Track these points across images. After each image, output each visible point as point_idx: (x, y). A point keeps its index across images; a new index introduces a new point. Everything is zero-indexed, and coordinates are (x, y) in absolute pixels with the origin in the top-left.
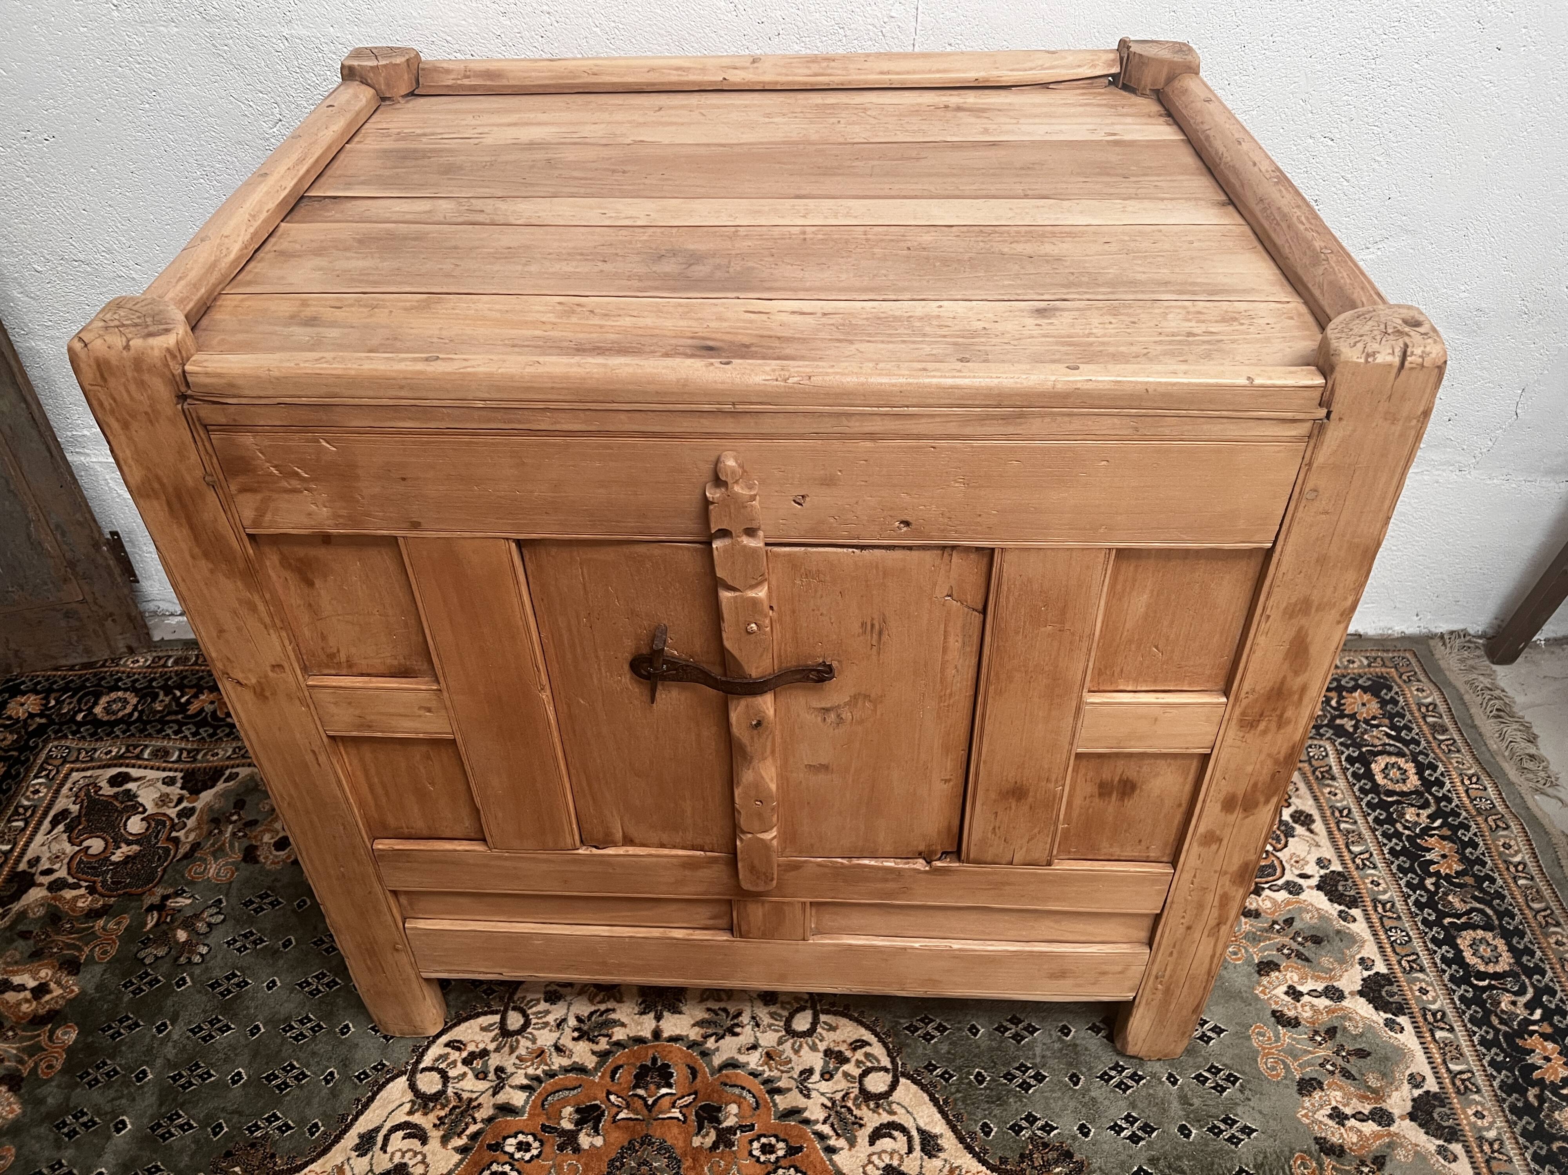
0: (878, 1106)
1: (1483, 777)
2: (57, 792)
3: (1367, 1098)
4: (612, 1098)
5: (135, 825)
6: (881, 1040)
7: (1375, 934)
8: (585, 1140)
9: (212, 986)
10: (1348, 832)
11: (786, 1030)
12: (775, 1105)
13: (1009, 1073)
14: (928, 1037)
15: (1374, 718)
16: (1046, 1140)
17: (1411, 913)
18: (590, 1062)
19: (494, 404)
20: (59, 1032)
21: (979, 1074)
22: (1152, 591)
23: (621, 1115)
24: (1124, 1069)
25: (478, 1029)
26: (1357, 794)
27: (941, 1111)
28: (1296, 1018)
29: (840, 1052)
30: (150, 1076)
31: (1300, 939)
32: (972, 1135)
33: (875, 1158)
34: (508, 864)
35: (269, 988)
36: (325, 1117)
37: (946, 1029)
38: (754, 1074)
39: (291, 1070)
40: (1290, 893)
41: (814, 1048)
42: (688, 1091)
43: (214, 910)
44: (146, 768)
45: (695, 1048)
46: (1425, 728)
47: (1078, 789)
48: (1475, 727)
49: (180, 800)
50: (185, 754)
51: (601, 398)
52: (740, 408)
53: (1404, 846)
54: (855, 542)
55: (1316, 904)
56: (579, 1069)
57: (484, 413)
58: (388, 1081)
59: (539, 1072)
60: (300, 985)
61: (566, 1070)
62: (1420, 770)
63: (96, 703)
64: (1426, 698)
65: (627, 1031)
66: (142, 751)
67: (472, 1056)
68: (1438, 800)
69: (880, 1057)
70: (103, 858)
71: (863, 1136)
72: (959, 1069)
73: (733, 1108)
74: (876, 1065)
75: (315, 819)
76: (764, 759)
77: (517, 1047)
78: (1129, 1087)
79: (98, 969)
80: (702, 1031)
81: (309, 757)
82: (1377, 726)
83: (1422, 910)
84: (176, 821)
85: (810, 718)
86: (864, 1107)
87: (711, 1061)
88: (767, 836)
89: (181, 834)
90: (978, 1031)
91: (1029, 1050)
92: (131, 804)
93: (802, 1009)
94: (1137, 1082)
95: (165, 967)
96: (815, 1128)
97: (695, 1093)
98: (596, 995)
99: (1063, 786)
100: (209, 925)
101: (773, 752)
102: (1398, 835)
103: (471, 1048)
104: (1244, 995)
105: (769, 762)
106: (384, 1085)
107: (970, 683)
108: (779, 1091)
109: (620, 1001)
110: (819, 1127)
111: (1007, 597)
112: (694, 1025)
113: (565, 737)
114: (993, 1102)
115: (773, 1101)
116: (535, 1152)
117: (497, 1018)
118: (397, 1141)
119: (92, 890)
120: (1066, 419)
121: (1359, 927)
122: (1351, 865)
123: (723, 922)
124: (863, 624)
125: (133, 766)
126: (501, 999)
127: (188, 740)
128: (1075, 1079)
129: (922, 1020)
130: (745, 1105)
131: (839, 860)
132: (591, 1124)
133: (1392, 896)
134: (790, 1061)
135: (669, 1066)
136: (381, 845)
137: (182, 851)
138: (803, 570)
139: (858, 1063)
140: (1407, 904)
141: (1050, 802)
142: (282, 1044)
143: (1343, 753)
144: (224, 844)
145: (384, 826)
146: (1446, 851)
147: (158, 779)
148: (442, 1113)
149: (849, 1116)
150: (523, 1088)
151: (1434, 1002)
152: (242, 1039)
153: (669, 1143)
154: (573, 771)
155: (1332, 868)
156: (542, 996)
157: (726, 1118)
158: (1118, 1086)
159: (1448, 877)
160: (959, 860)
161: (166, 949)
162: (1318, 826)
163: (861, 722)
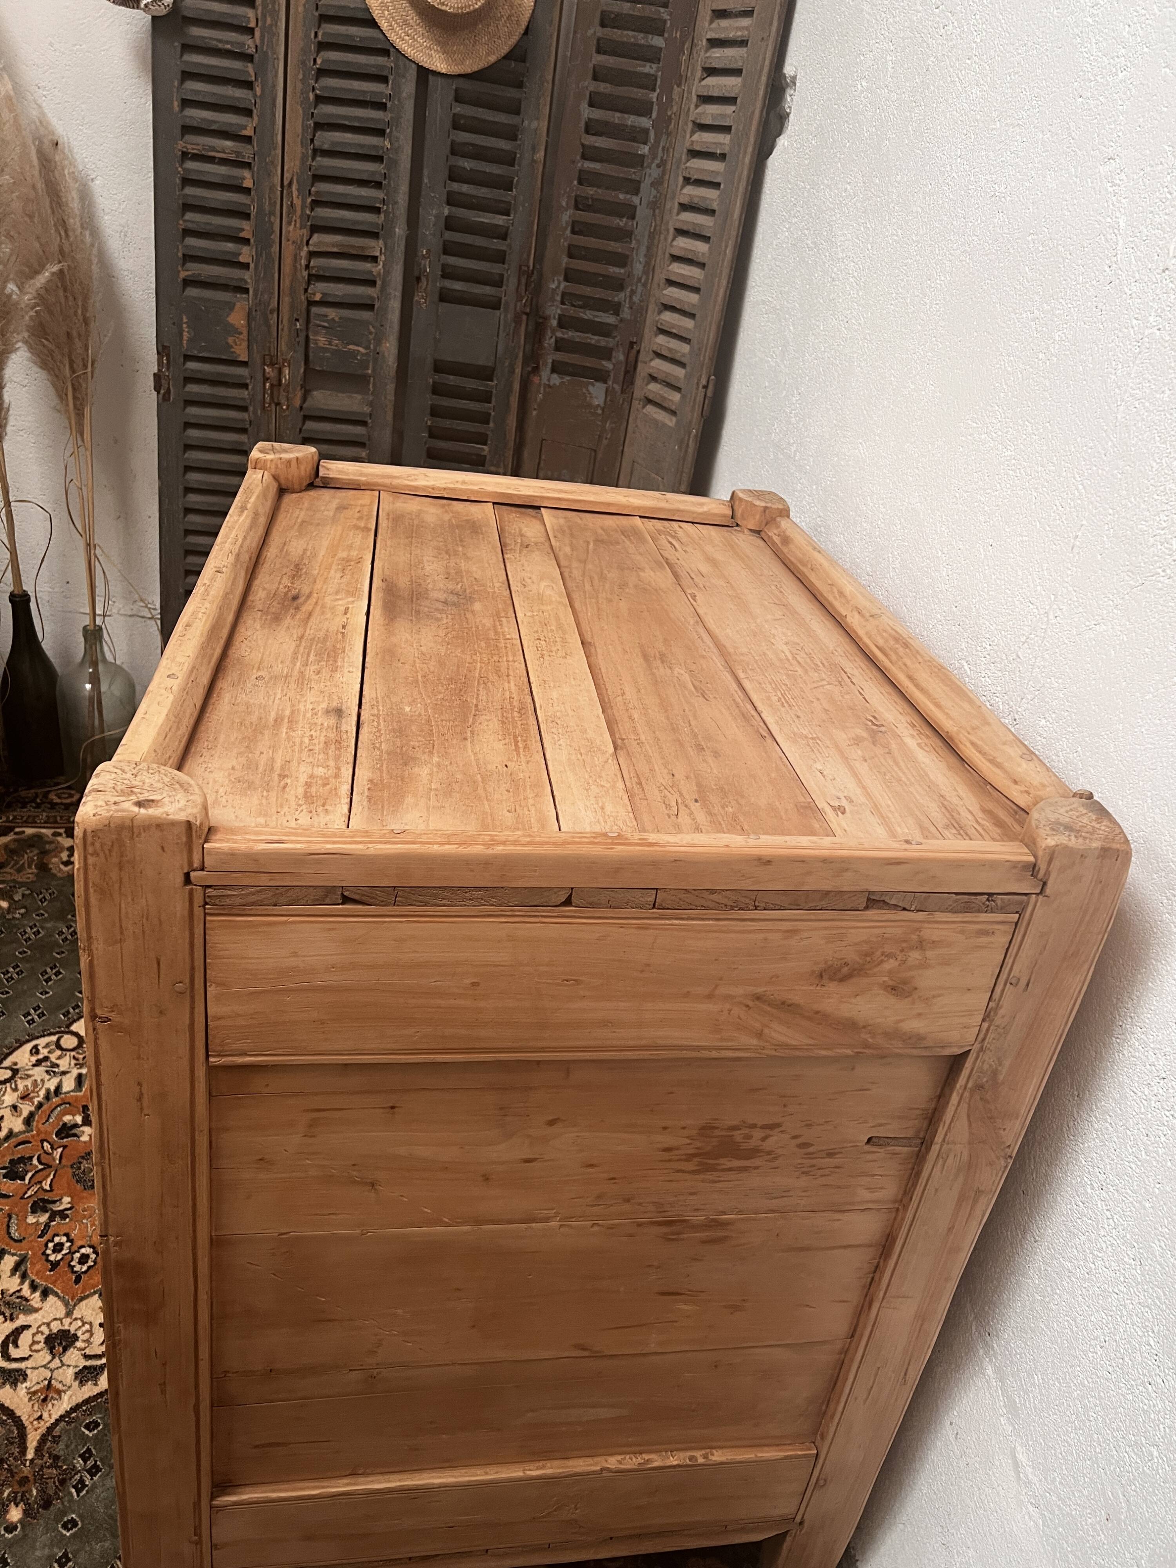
16: (68, 1484)
32: (90, 1412)
33: (86, 1328)
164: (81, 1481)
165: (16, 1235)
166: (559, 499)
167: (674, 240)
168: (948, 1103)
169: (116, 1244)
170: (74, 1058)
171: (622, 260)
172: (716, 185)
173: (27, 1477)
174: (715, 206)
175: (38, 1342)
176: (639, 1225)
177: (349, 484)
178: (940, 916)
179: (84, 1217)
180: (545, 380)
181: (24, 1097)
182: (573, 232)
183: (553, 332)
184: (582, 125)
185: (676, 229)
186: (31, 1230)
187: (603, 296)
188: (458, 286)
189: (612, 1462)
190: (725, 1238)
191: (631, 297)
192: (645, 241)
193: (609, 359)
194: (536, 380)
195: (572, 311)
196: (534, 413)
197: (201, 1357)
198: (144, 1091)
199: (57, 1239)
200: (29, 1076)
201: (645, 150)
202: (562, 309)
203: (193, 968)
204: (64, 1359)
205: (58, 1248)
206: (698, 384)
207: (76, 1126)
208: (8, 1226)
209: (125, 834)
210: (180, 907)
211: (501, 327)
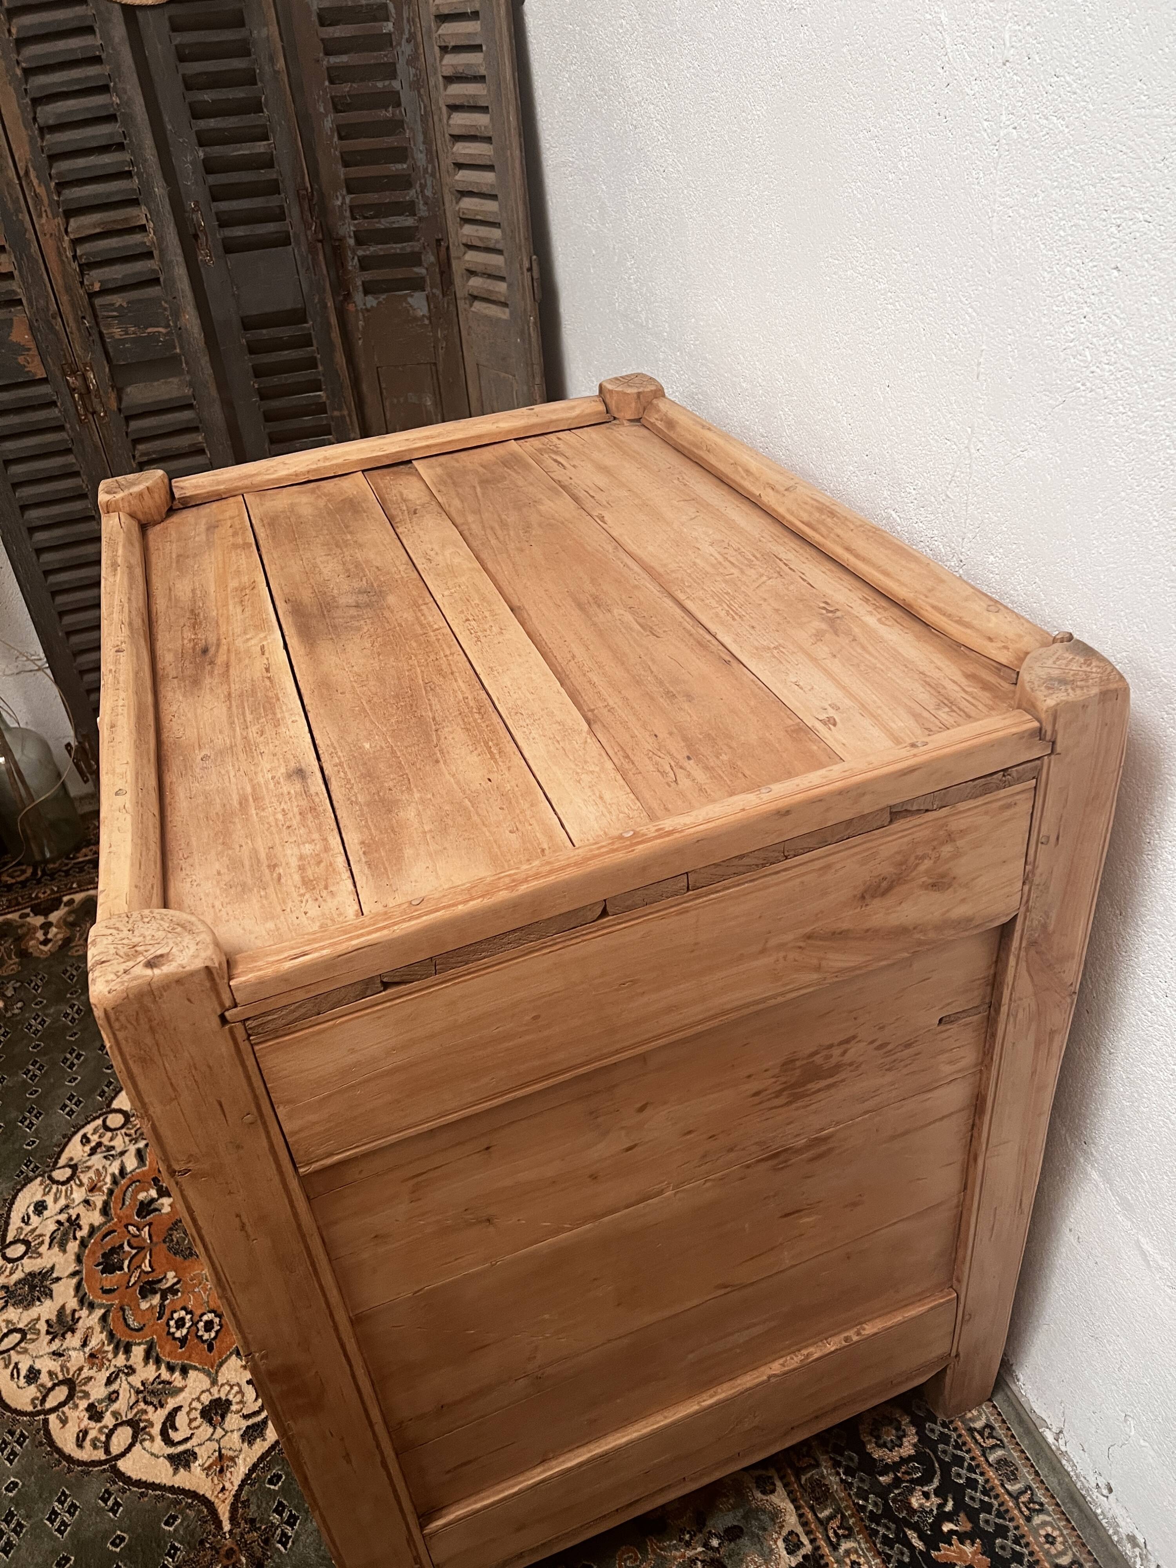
16: (273, 1541)
32: (268, 1468)
33: (235, 1390)
164: (284, 1534)
165: (135, 1325)
166: (428, 446)
167: (449, 118)
168: (1007, 966)
169: (262, 1358)
170: (126, 1134)
171: (401, 154)
172: (478, 48)
173: (232, 1549)
174: (482, 71)
175: (195, 1419)
176: (748, 1167)
177: (209, 497)
178: (962, 806)
179: (195, 1286)
180: (361, 306)
181: (92, 1189)
182: (341, 138)
183: (354, 252)
184: (314, 18)
185: (448, 106)
186: (148, 1315)
187: (394, 199)
188: (239, 231)
189: (776, 1368)
190: (830, 1150)
191: (422, 192)
192: (419, 127)
193: (419, 264)
194: (351, 307)
195: (366, 224)
196: (360, 342)
197: (374, 1421)
198: (245, 1220)
199: (176, 1316)
200: (89, 1168)
201: (389, 27)
202: (355, 225)
203: (256, 1097)
204: (226, 1426)
205: (180, 1323)
206: (521, 268)
207: (153, 1200)
208: (125, 1319)
209: (147, 1001)
210: (225, 1048)
211: (299, 263)
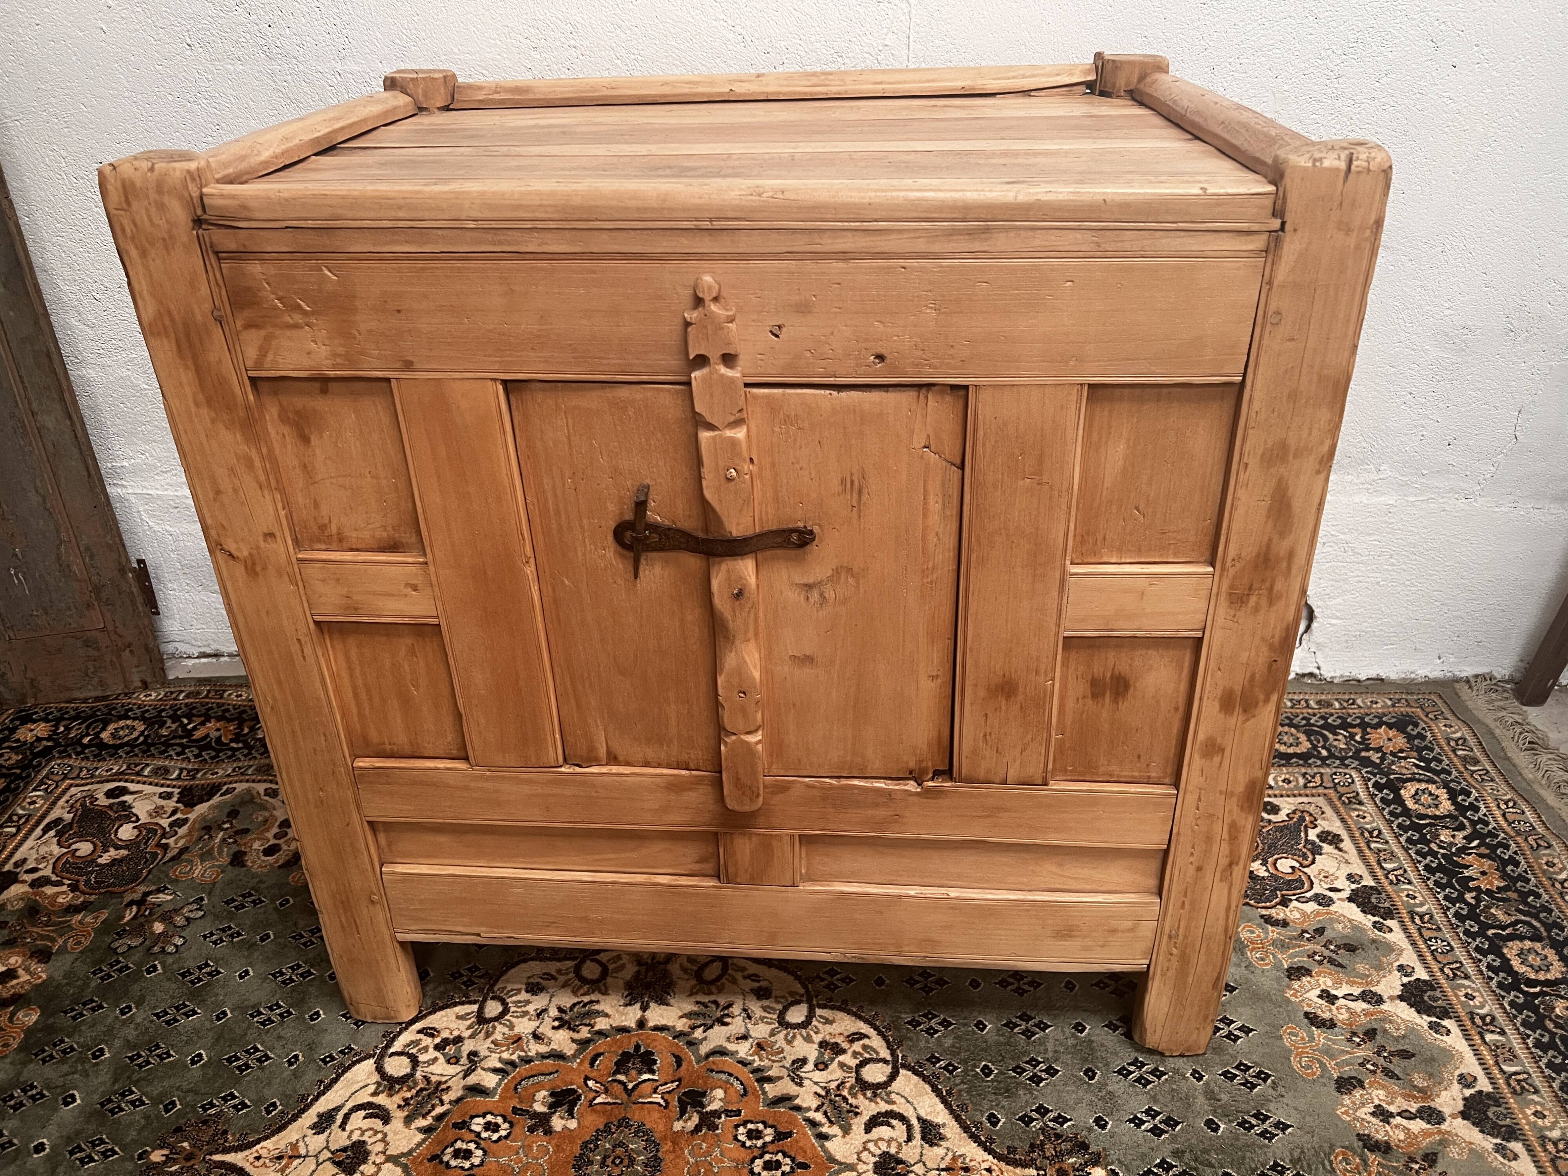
0: (875, 1095)
1: (1520, 802)
2: (54, 803)
3: (1414, 1097)
4: (590, 1083)
5: (126, 832)
6: (880, 1033)
7: (1414, 944)
8: (557, 1123)
9: (183, 975)
10: (1380, 851)
11: (780, 1023)
12: (764, 1093)
13: (1018, 1067)
14: (931, 1032)
15: (1401, 751)
16: (1059, 1131)
17: (1451, 925)
18: (569, 1049)
19: (485, 224)
20: (20, 1014)
21: (986, 1066)
22: (1128, 440)
23: (599, 1100)
24: (1143, 1065)
25: (454, 1018)
26: (1387, 817)
27: (944, 1102)
28: (1331, 1019)
29: (836, 1043)
30: (107, 1055)
31: (1332, 947)
32: (978, 1125)
33: (871, 1146)
34: (489, 785)
35: (241, 977)
36: (285, 1097)
37: (951, 1024)
38: (743, 1063)
39: (254, 1053)
40: (1320, 904)
41: (808, 1039)
42: (671, 1078)
43: (195, 906)
44: (144, 783)
45: (681, 1038)
46: (1455, 760)
47: (1070, 687)
48: (1508, 759)
49: (174, 812)
50: (185, 773)
51: (585, 216)
52: (717, 224)
53: (1440, 863)
54: (832, 380)
55: (1348, 916)
56: (559, 1056)
57: (475, 234)
58: (354, 1063)
59: (514, 1057)
60: (274, 975)
61: (543, 1057)
62: (1453, 795)
63: (104, 729)
64: (1454, 733)
65: (611, 1021)
66: (143, 769)
67: (446, 1042)
68: (1473, 823)
69: (879, 1050)
70: (90, 860)
71: (858, 1124)
72: (964, 1062)
73: (719, 1093)
74: (875, 1056)
75: (297, 728)
76: (748, 640)
77: (493, 1033)
78: (1149, 1082)
79: (69, 958)
80: (690, 1022)
81: (295, 648)
82: (1405, 758)
83: (1463, 922)
84: (168, 829)
85: (794, 596)
86: (860, 1097)
87: (698, 1050)
88: (752, 739)
89: (171, 841)
90: (985, 1026)
91: (1041, 1044)
92: (126, 813)
93: (798, 1002)
94: (1159, 1078)
95: (137, 956)
96: (808, 1115)
97: (679, 1080)
98: (580, 988)
99: (1053, 679)
100: (188, 919)
101: (756, 635)
102: (1434, 854)
103: (445, 1034)
104: (1274, 998)
105: (752, 645)
106: (349, 1067)
107: (952, 554)
108: (769, 1080)
109: (605, 993)
110: (811, 1115)
111: (984, 445)
112: (681, 1017)
113: (550, 626)
114: (1001, 1094)
115: (763, 1089)
116: (503, 1133)
117: (475, 1007)
118: (358, 1120)
119: (74, 888)
120: (1030, 233)
121: (1397, 937)
122: (1383, 880)
123: (708, 867)
124: (843, 481)
125: (132, 781)
126: (481, 990)
127: (189, 761)
128: (1090, 1074)
129: (925, 1016)
130: (731, 1091)
131: (827, 780)
132: (565, 1107)
133: (1429, 908)
134: (782, 1051)
135: (653, 1054)
136: (361, 763)
137: (169, 855)
138: (781, 416)
139: (855, 1054)
140: (1447, 916)
141: (1041, 701)
142: (248, 1027)
143: (1370, 779)
144: (212, 848)
145: (367, 742)
146: (1486, 868)
147: (155, 794)
148: (408, 1095)
149: (844, 1105)
150: (495, 1071)
151: (1482, 1007)
152: (207, 1024)
153: (647, 1127)
154: (556, 669)
155: (1364, 883)
156: (524, 987)
157: (710, 1102)
158: (1138, 1080)
159: (1489, 892)
160: (951, 779)
161: (141, 940)
162: (1347, 844)
163: (844, 601)
164: (1054, 1120)
204: (913, 1160)
